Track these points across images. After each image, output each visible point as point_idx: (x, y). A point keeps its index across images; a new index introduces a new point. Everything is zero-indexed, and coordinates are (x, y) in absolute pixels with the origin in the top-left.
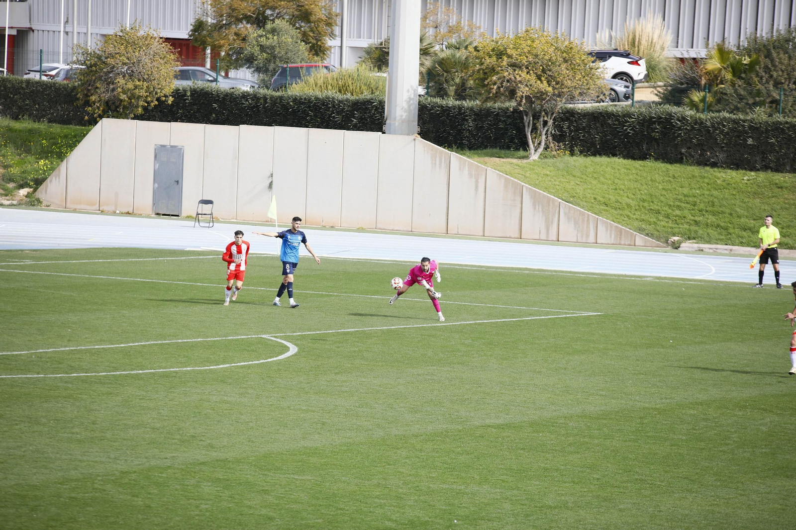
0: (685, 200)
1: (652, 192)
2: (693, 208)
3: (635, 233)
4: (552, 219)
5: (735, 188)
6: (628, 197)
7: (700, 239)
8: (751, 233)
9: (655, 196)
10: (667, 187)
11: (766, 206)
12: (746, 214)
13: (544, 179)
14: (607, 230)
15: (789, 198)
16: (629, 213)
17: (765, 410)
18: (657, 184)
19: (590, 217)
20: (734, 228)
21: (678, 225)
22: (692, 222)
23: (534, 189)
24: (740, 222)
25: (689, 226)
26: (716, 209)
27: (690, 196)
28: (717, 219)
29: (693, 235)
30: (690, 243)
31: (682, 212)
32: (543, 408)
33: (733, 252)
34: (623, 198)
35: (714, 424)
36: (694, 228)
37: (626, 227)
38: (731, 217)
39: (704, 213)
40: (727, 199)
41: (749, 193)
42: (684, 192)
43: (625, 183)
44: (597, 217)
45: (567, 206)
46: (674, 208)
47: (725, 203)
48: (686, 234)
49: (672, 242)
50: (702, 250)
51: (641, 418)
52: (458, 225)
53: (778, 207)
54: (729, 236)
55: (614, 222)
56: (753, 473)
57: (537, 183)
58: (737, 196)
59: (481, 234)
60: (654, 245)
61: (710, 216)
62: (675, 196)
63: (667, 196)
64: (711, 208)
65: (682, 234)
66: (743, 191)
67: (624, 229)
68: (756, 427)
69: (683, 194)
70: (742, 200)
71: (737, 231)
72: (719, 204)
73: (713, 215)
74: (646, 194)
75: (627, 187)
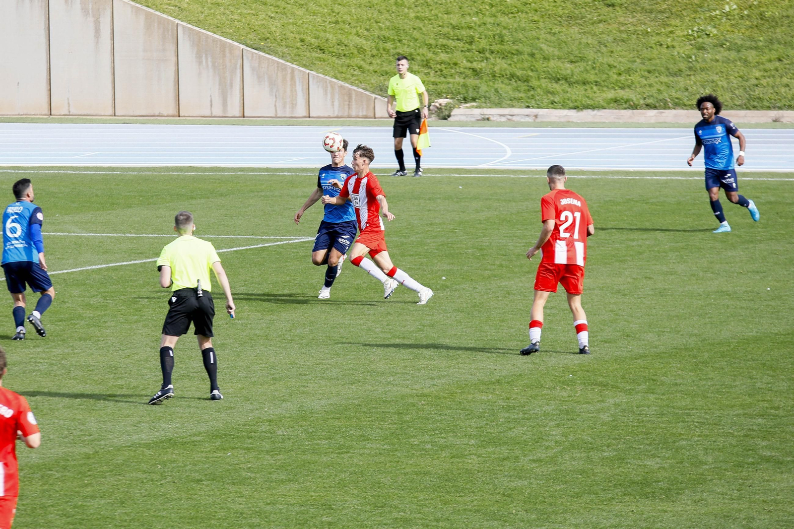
0: (454, 35)
1: (398, 24)
2: (469, 47)
3: (374, 96)
4: (231, 80)
5: (536, 11)
6: (357, 34)
7: (483, 100)
8: (567, 85)
9: (404, 30)
10: (423, 15)
11: (590, 38)
12: (557, 53)
13: (212, 11)
14: (326, 93)
15: (626, 22)
16: (362, 62)
17: (604, 385)
18: (406, 10)
19: (296, 73)
20: (539, 78)
21: (445, 77)
22: (469, 72)
23: (198, 29)
24: (548, 67)
25: (464, 78)
26: (506, 47)
27: (462, 28)
28: (510, 65)
29: (471, 94)
30: (467, 108)
31: (450, 55)
32: (231, 408)
33: (538, 120)
34: (350, 37)
35: (521, 415)
36: (472, 81)
37: (357, 86)
38: (533, 60)
39: (488, 55)
40: (524, 29)
41: (561, 17)
42: (452, 21)
43: (351, 12)
44: (308, 71)
45: (255, 55)
46: (437, 50)
47: (521, 36)
48: (459, 93)
49: (437, 108)
50: (488, 119)
51: (399, 413)
52: (68, 99)
53: (610, 39)
54: (532, 93)
55: (336, 78)
56: (590, 494)
57: (201, 18)
58: (541, 24)
59: (111, 112)
61: (498, 61)
62: (437, 29)
63: (424, 29)
64: (499, 46)
65: (453, 94)
66: (549, 15)
67: (354, 90)
68: (591, 415)
69: (451, 24)
70: (549, 30)
71: (544, 83)
72: (511, 39)
73: (503, 58)
74: (388, 28)
75: (355, 17)
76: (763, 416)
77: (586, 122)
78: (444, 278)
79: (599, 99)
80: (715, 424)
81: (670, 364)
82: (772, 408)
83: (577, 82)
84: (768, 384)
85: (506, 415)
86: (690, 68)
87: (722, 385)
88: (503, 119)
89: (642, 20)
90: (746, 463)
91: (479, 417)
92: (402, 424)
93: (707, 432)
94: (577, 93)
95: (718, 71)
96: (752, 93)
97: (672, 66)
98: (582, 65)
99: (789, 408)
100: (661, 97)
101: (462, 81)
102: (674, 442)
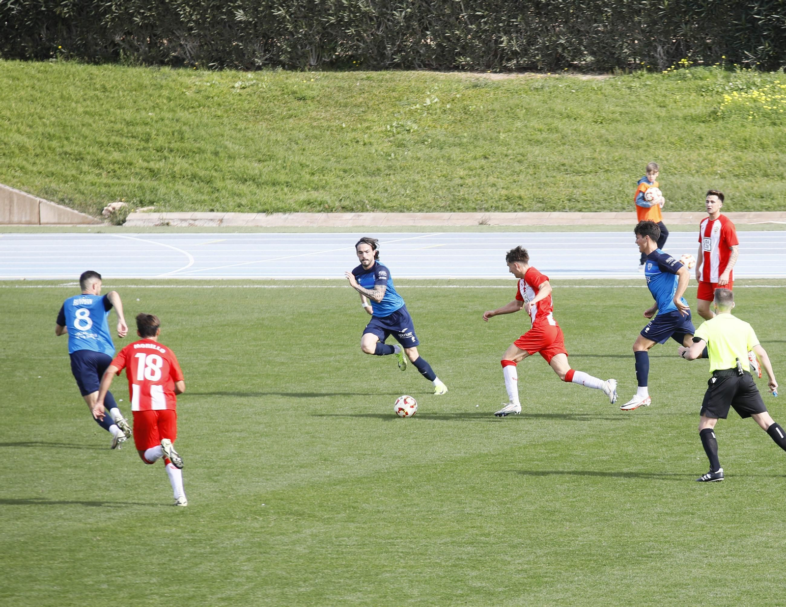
0: (128, 132)
1: (65, 119)
2: (146, 145)
3: (38, 199)
5: (219, 105)
6: (18, 131)
7: (162, 203)
8: (255, 186)
9: (71, 126)
10: (93, 109)
11: (279, 134)
12: (243, 151)
15: (319, 117)
16: (24, 163)
17: (301, 514)
18: (73, 105)
20: (224, 179)
21: (119, 179)
22: (146, 173)
24: (234, 166)
25: (140, 180)
26: (186, 145)
27: (137, 124)
28: (192, 164)
29: (148, 197)
30: (144, 212)
31: (124, 154)
33: (224, 225)
34: (11, 135)
35: (208, 549)
36: (149, 183)
37: (20, 189)
38: (217, 159)
39: (166, 154)
40: (206, 125)
41: (247, 111)
42: (125, 117)
43: (11, 106)
46: (109, 148)
47: (203, 133)
48: (135, 196)
49: (111, 212)
50: (168, 224)
51: (71, 551)
53: (302, 136)
54: (216, 195)
58: (225, 119)
60: (76, 220)
61: (178, 160)
62: (109, 126)
63: (94, 125)
64: (178, 143)
65: (127, 197)
66: (234, 109)
67: (16, 193)
68: (286, 547)
69: (125, 120)
70: (234, 126)
71: (229, 184)
72: (192, 136)
73: (183, 157)
74: (53, 125)
75: (16, 112)
76: (472, 543)
77: (275, 227)
78: (121, 400)
79: (291, 201)
80: (421, 554)
81: (372, 489)
82: (482, 535)
83: (266, 183)
84: (478, 508)
85: (192, 550)
86: (390, 167)
87: (428, 511)
88: (185, 224)
89: (336, 115)
90: (455, 595)
91: (161, 553)
92: (74, 562)
93: (412, 563)
94: (266, 195)
95: (419, 170)
96: (456, 194)
97: (370, 165)
98: (272, 163)
99: (501, 534)
100: (358, 199)
101: (138, 182)
102: (377, 575)
